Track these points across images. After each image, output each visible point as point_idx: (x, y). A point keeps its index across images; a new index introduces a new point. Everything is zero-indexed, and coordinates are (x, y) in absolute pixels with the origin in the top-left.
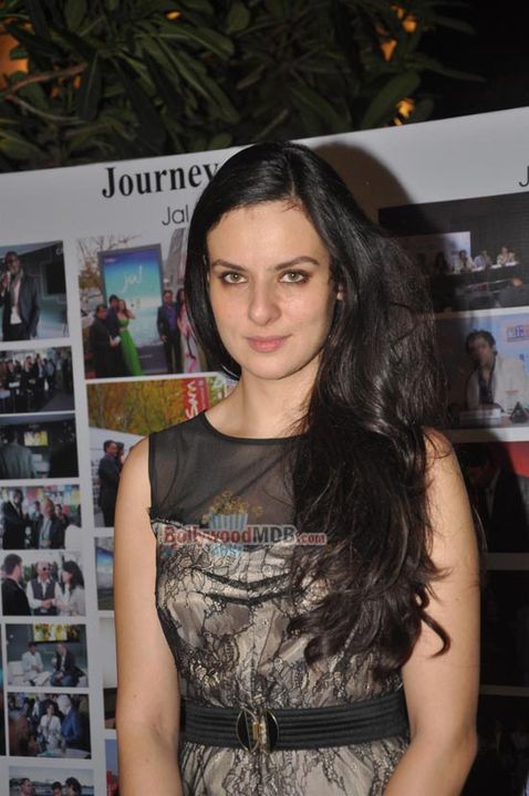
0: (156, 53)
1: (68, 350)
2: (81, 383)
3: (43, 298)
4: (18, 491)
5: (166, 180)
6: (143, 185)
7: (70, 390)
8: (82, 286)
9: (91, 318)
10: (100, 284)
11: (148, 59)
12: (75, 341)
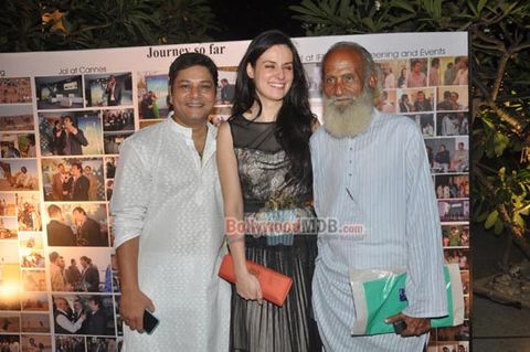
0: (136, 23)
1: (133, 110)
2: (137, 121)
3: (124, 91)
4: (113, 158)
5: (171, 53)
6: (163, 54)
7: (133, 123)
8: (138, 87)
9: (141, 99)
10: (146, 87)
11: (133, 24)
12: (135, 106)
